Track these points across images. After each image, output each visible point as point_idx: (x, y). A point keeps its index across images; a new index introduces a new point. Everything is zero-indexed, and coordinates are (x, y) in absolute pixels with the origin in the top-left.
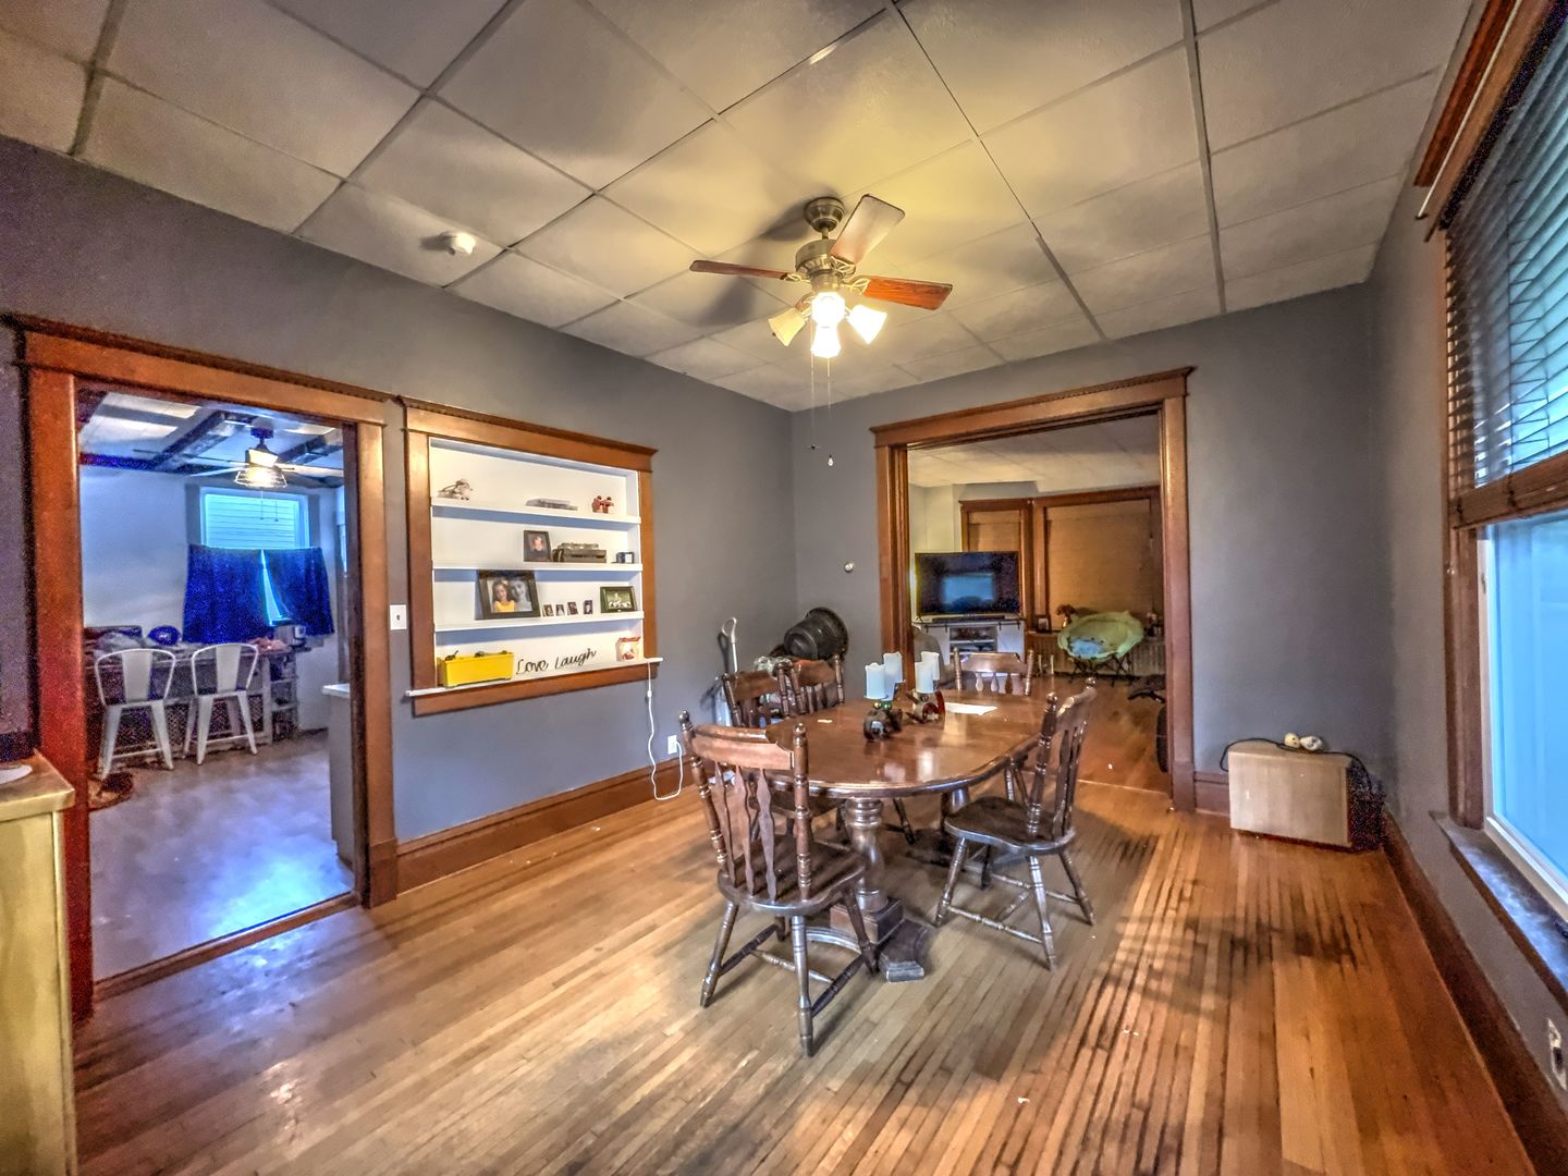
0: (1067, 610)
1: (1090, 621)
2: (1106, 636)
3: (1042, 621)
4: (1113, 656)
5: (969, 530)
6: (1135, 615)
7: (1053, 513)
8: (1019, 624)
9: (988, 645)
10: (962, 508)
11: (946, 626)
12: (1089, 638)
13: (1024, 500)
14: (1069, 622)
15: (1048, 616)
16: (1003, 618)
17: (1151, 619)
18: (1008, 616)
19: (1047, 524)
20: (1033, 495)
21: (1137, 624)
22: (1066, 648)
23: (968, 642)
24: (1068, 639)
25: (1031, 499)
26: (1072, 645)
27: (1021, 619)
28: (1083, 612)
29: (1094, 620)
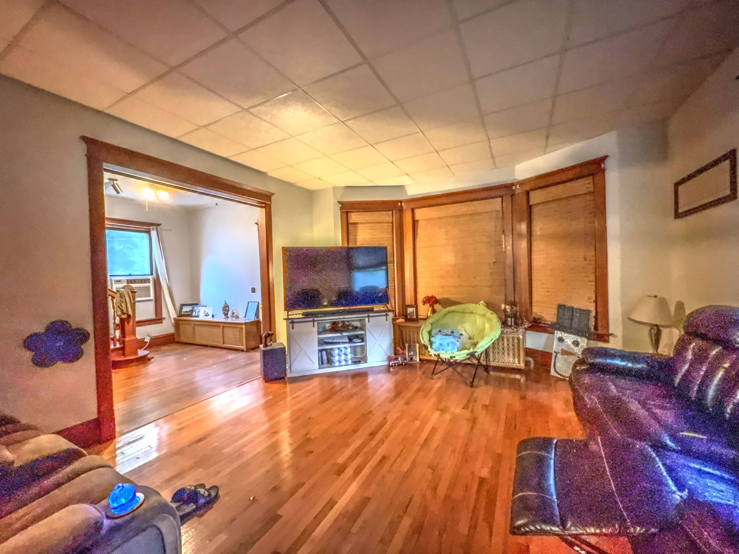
0: (431, 301)
1: (449, 312)
2: (467, 328)
3: (410, 310)
4: (472, 355)
5: (348, 227)
6: (490, 306)
7: (420, 214)
8: (387, 315)
9: (357, 337)
10: (341, 209)
11: (314, 321)
12: (449, 332)
13: (395, 203)
14: (434, 311)
15: (416, 305)
16: (372, 310)
17: (505, 310)
18: (377, 307)
19: (415, 223)
20: (402, 198)
21: (494, 317)
22: (427, 343)
23: (338, 335)
24: (430, 333)
25: (401, 202)
26: (432, 339)
27: (390, 311)
28: (447, 303)
29: (453, 312)
